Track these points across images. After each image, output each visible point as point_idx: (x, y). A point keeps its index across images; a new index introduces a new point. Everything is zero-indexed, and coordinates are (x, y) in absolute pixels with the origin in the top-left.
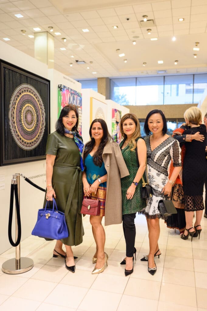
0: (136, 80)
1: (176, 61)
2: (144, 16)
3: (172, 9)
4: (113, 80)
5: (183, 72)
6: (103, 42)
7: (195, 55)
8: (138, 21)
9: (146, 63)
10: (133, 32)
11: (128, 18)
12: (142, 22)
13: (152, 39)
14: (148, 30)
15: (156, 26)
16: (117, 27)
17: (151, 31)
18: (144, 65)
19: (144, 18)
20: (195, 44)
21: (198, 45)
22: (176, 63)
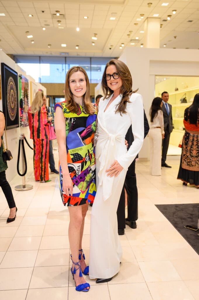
0: (40, 59)
1: (77, 46)
2: (57, 11)
3: (79, 9)
4: (16, 57)
5: (83, 55)
6: (16, 26)
7: (93, 42)
8: (51, 14)
9: (51, 45)
10: (46, 21)
11: (43, 11)
12: (54, 15)
13: (59, 28)
14: (58, 21)
15: (65, 19)
16: (32, 15)
17: (61, 22)
18: (49, 47)
19: (57, 13)
20: (94, 35)
21: (97, 35)
22: (77, 48)
